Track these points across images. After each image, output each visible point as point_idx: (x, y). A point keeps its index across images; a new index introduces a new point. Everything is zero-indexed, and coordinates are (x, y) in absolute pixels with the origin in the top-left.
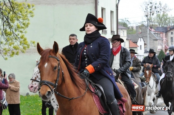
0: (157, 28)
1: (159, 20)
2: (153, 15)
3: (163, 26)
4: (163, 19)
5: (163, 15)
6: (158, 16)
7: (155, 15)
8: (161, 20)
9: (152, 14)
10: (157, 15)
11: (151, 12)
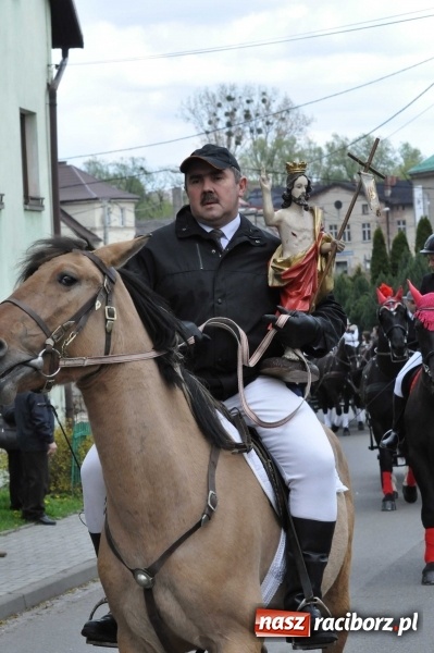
0: (254, 194)
1: (263, 164)
2: (238, 143)
3: (278, 186)
4: (276, 157)
5: (279, 143)
6: (259, 147)
7: (247, 143)
8: (270, 162)
9: (233, 140)
10: (255, 143)
11: (229, 134)
